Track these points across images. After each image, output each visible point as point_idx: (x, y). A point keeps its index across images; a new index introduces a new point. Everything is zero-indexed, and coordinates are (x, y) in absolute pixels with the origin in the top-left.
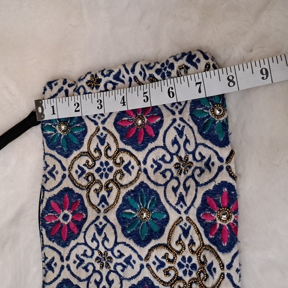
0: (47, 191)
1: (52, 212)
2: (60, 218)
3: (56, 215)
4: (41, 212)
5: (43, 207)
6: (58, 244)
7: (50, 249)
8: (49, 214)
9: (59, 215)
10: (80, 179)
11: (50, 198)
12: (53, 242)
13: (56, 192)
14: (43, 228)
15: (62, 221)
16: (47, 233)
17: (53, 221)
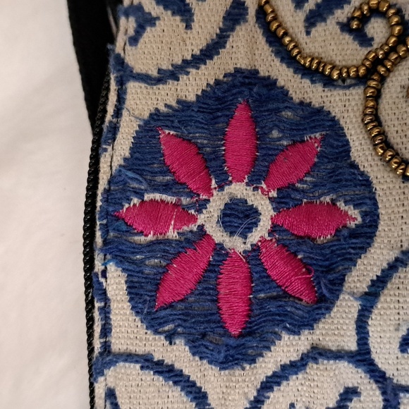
0: (145, 78)
1: (165, 188)
2: (209, 219)
3: (185, 201)
4: (103, 184)
5: (118, 161)
6: (198, 348)
7: (149, 375)
8: (147, 197)
9: (201, 206)
10: (319, 30)
11: (156, 116)
12: (170, 337)
13: (191, 86)
14: (112, 267)
15: (218, 235)
16: (134, 291)
17: (172, 234)
